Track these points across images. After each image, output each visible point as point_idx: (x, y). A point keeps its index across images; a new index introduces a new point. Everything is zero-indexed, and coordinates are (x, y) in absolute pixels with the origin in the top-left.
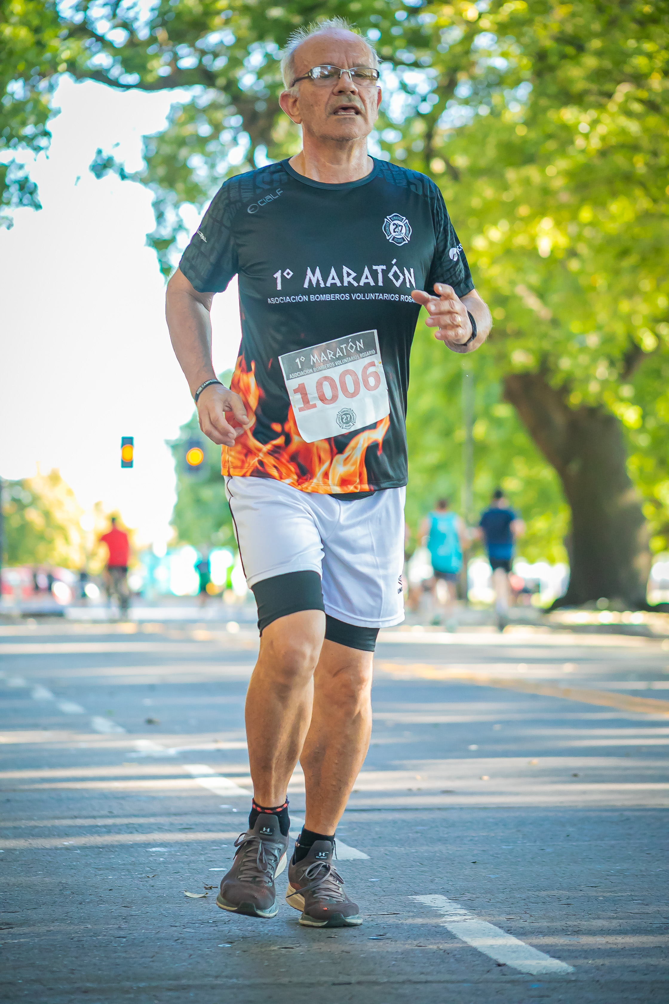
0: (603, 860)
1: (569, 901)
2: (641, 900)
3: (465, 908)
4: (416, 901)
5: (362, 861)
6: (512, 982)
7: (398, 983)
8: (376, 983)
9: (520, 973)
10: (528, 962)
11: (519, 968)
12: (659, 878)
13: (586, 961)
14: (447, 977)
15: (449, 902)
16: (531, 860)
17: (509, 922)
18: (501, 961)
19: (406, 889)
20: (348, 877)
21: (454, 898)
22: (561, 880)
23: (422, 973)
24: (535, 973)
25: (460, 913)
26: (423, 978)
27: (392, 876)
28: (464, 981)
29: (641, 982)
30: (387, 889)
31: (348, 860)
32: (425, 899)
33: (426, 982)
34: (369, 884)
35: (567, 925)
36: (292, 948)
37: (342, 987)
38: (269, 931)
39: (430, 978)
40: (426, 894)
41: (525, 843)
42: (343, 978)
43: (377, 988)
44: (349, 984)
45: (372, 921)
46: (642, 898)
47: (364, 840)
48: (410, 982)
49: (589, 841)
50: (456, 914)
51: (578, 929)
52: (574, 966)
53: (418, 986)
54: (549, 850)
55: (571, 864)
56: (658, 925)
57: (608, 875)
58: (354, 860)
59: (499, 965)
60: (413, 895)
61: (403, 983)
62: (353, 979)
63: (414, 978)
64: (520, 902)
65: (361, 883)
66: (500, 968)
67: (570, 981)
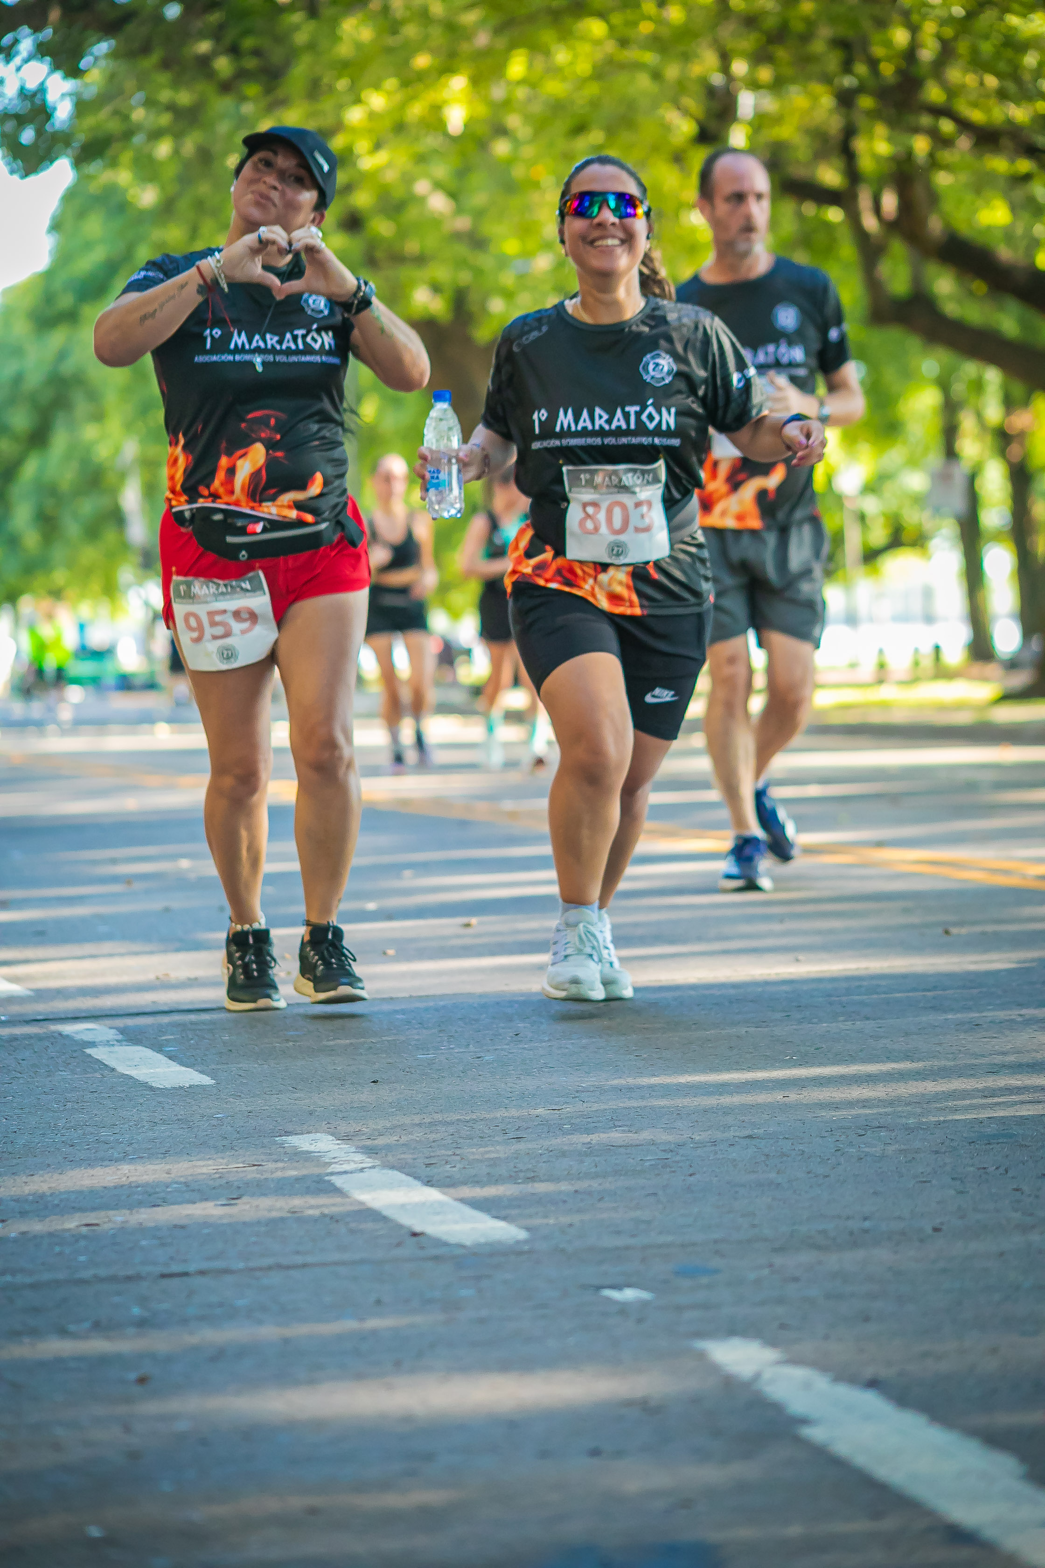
0: (569, 1069)
1: (519, 1134)
2: (627, 1126)
3: (362, 1152)
4: (286, 1145)
5: (203, 1087)
6: (436, 1258)
7: (261, 1269)
8: (227, 1271)
9: (446, 1244)
10: (457, 1227)
11: (445, 1238)
12: (654, 1091)
13: (545, 1221)
14: (337, 1256)
15: (338, 1144)
16: (462, 1075)
17: (428, 1169)
18: (418, 1229)
19: (271, 1127)
20: (182, 1113)
21: (345, 1138)
22: (507, 1102)
23: (298, 1253)
24: (468, 1243)
25: (356, 1159)
26: (299, 1260)
27: (249, 1108)
28: (362, 1262)
29: (627, 1248)
30: (244, 1129)
31: (181, 1088)
32: (303, 1142)
33: (304, 1266)
34: (214, 1122)
35: (517, 1170)
36: (97, 1225)
37: (176, 1281)
38: (61, 1200)
39: (310, 1259)
40: (302, 1134)
41: (452, 1048)
42: (175, 1268)
43: (229, 1279)
44: (186, 1274)
45: (220, 1177)
46: (629, 1123)
47: (206, 1055)
48: (279, 1267)
49: (549, 1040)
50: (348, 1161)
51: (532, 1174)
52: (528, 1229)
53: (292, 1273)
54: (488, 1057)
55: (522, 1077)
56: (653, 1163)
57: (577, 1091)
58: (190, 1087)
59: (415, 1234)
60: (283, 1136)
61: (270, 1268)
62: (192, 1268)
63: (284, 1261)
64: (446, 1138)
65: (201, 1121)
66: (415, 1239)
67: (520, 1253)
